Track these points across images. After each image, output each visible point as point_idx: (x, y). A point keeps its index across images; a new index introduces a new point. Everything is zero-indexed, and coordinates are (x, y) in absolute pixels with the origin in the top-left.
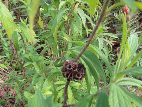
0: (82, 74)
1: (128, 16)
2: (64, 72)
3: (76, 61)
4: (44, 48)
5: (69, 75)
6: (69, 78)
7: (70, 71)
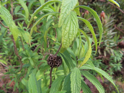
0: (59, 63)
1: (105, 20)
2: (48, 61)
3: (56, 55)
4: (37, 46)
5: (52, 64)
6: (51, 65)
7: (52, 61)
